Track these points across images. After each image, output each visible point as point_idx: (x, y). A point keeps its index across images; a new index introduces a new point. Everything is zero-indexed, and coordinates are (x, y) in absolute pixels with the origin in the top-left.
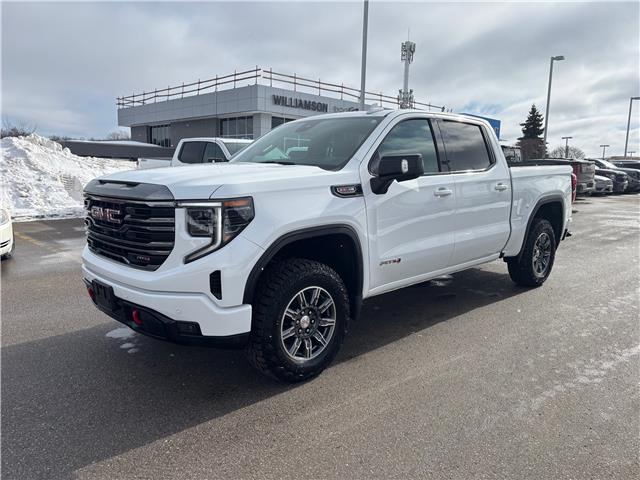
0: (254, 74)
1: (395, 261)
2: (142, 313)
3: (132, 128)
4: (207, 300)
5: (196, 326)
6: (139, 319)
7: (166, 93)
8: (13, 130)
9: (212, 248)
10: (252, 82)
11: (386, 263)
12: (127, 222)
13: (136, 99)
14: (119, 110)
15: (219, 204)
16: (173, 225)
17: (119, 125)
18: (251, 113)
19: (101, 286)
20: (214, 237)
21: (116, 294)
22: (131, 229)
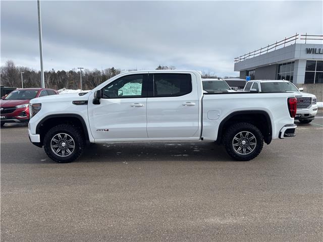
0: (295, 38)
1: (105, 130)
3: (241, 72)
7: (253, 53)
8: (206, 75)
10: (293, 43)
11: (100, 130)
13: (242, 58)
14: (235, 64)
17: (235, 71)
18: (293, 60)
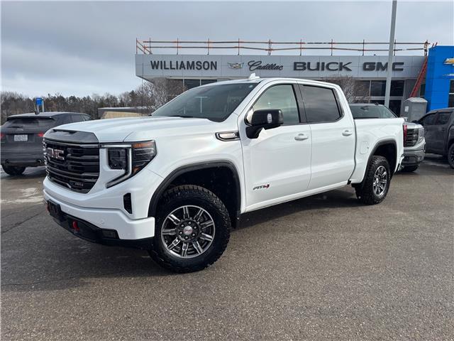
1: (264, 187)
2: (79, 223)
4: (122, 214)
5: (115, 232)
6: (77, 227)
9: (126, 177)
11: (258, 188)
12: (69, 159)
15: (130, 146)
16: (98, 160)
19: (53, 204)
20: (127, 169)
21: (62, 210)
22: (71, 163)
